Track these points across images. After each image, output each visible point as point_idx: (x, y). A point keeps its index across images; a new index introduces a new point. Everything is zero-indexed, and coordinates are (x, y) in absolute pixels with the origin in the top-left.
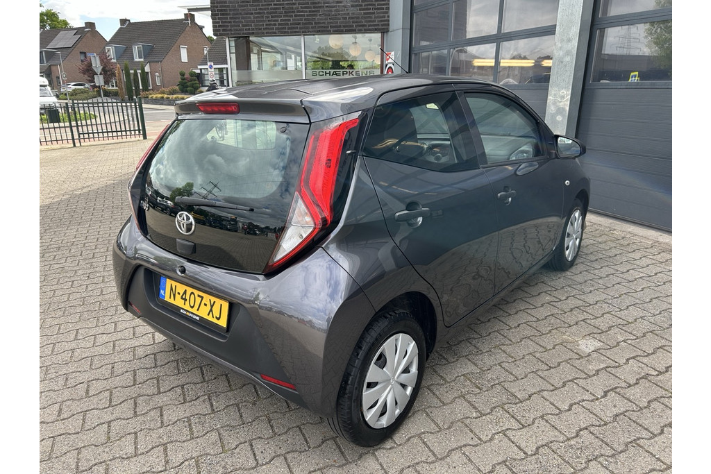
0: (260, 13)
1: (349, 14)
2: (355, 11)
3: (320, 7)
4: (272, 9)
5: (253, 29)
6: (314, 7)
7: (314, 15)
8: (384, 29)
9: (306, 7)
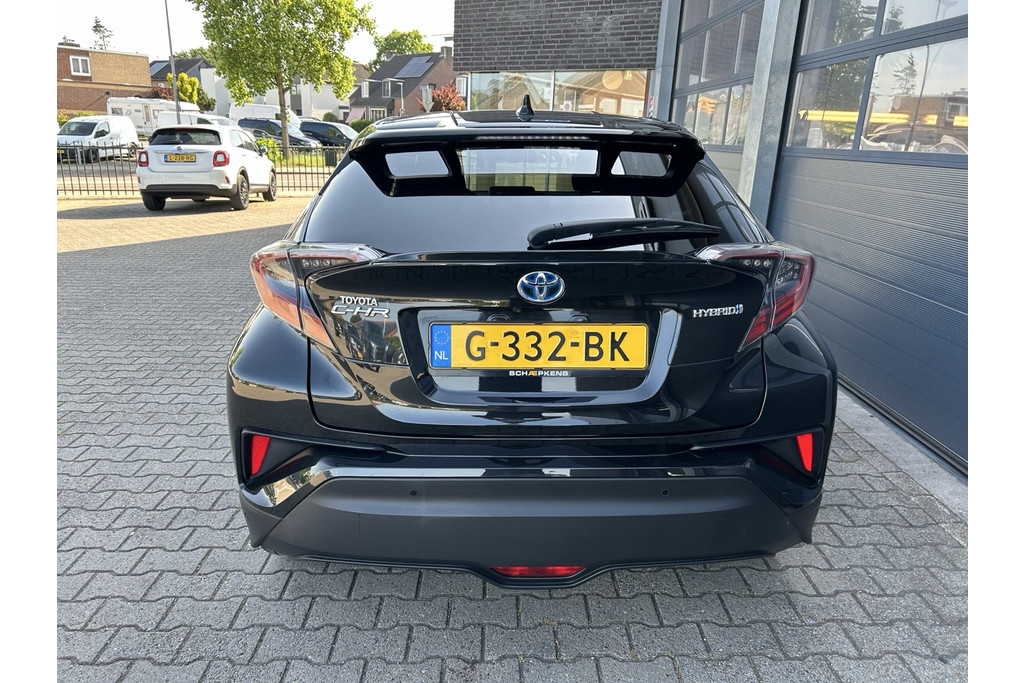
0: (504, 44)
1: (607, 45)
2: (616, 41)
3: (573, 36)
4: (518, 38)
5: (495, 63)
6: (566, 36)
7: (565, 47)
8: (650, 66)
9: (556, 37)
